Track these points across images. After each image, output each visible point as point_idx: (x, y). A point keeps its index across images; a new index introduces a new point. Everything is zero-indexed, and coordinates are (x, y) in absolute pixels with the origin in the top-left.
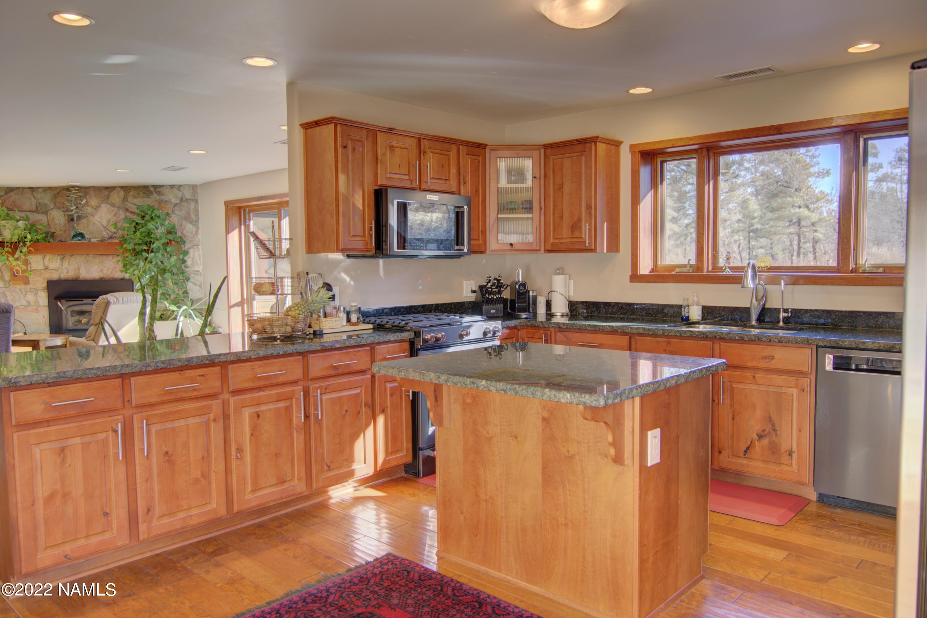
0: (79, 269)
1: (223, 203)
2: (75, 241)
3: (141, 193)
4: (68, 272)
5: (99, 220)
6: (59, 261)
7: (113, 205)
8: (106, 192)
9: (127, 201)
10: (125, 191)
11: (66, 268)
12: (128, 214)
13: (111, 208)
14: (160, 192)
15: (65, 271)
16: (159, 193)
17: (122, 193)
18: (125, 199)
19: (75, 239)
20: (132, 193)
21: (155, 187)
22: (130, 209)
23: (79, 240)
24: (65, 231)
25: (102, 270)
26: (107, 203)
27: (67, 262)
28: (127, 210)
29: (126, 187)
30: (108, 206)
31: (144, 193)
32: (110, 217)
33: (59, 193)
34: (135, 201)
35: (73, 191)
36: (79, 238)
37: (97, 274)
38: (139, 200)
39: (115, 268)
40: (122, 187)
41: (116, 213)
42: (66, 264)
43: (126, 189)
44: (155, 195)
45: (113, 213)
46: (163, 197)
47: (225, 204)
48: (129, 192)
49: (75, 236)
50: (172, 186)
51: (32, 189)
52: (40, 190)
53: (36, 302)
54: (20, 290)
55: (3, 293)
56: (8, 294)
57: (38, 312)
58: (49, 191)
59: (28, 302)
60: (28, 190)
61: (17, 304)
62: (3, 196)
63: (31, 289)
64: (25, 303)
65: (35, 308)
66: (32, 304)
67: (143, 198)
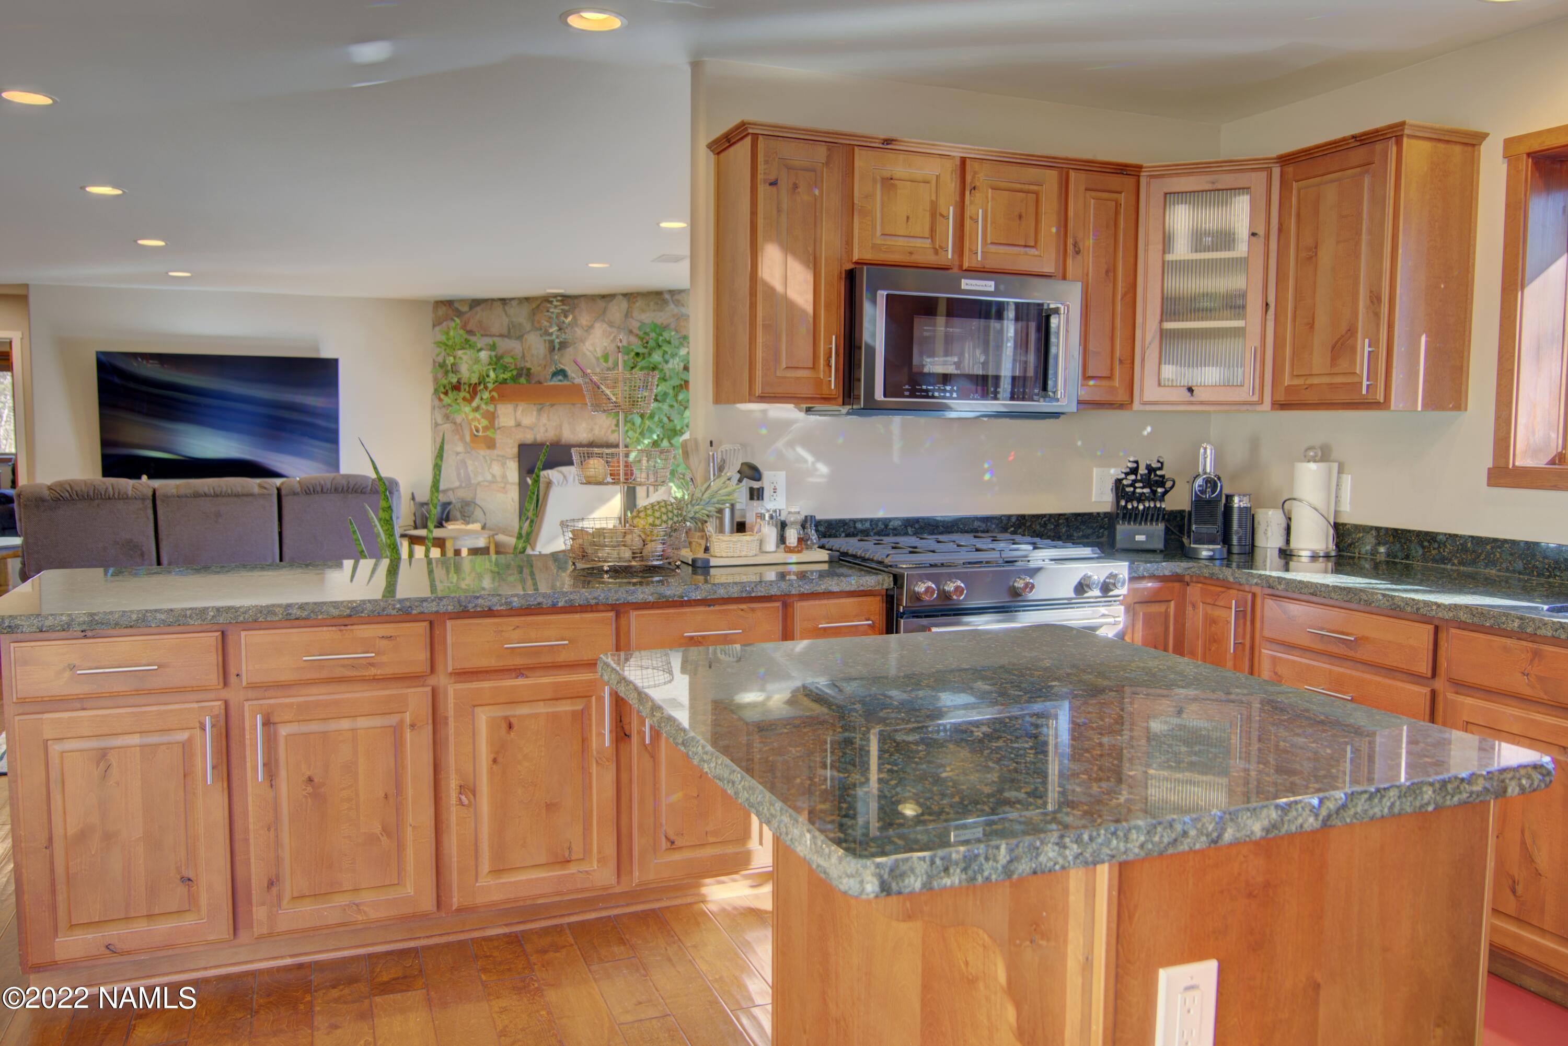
0: (561, 426)
2: (555, 382)
3: (652, 304)
4: (546, 431)
5: (591, 348)
6: (535, 413)
7: (611, 324)
8: (602, 304)
9: (632, 317)
10: (629, 301)
11: (544, 425)
13: (608, 329)
14: (679, 301)
15: (542, 429)
16: (677, 303)
17: (624, 304)
18: (628, 315)
19: (555, 379)
20: (639, 303)
21: (672, 292)
22: (635, 331)
23: (560, 381)
24: (545, 367)
25: (592, 430)
26: (603, 321)
27: (545, 416)
28: (631, 332)
29: (631, 294)
30: (605, 326)
31: (656, 304)
32: (605, 344)
33: (538, 307)
34: (643, 316)
35: (555, 303)
36: (560, 377)
37: (585, 435)
38: (647, 313)
40: (625, 295)
41: (614, 337)
42: (544, 420)
43: (630, 296)
44: (672, 306)
45: (611, 338)
46: (683, 310)
48: (634, 303)
49: (555, 374)
51: (504, 301)
52: (514, 303)
53: (504, 476)
54: (484, 457)
55: (464, 462)
56: (469, 462)
57: (506, 493)
58: (526, 304)
59: (494, 476)
60: (499, 303)
61: (480, 479)
62: (466, 313)
63: (498, 456)
64: (489, 477)
65: (502, 485)
66: (499, 479)
67: (654, 311)
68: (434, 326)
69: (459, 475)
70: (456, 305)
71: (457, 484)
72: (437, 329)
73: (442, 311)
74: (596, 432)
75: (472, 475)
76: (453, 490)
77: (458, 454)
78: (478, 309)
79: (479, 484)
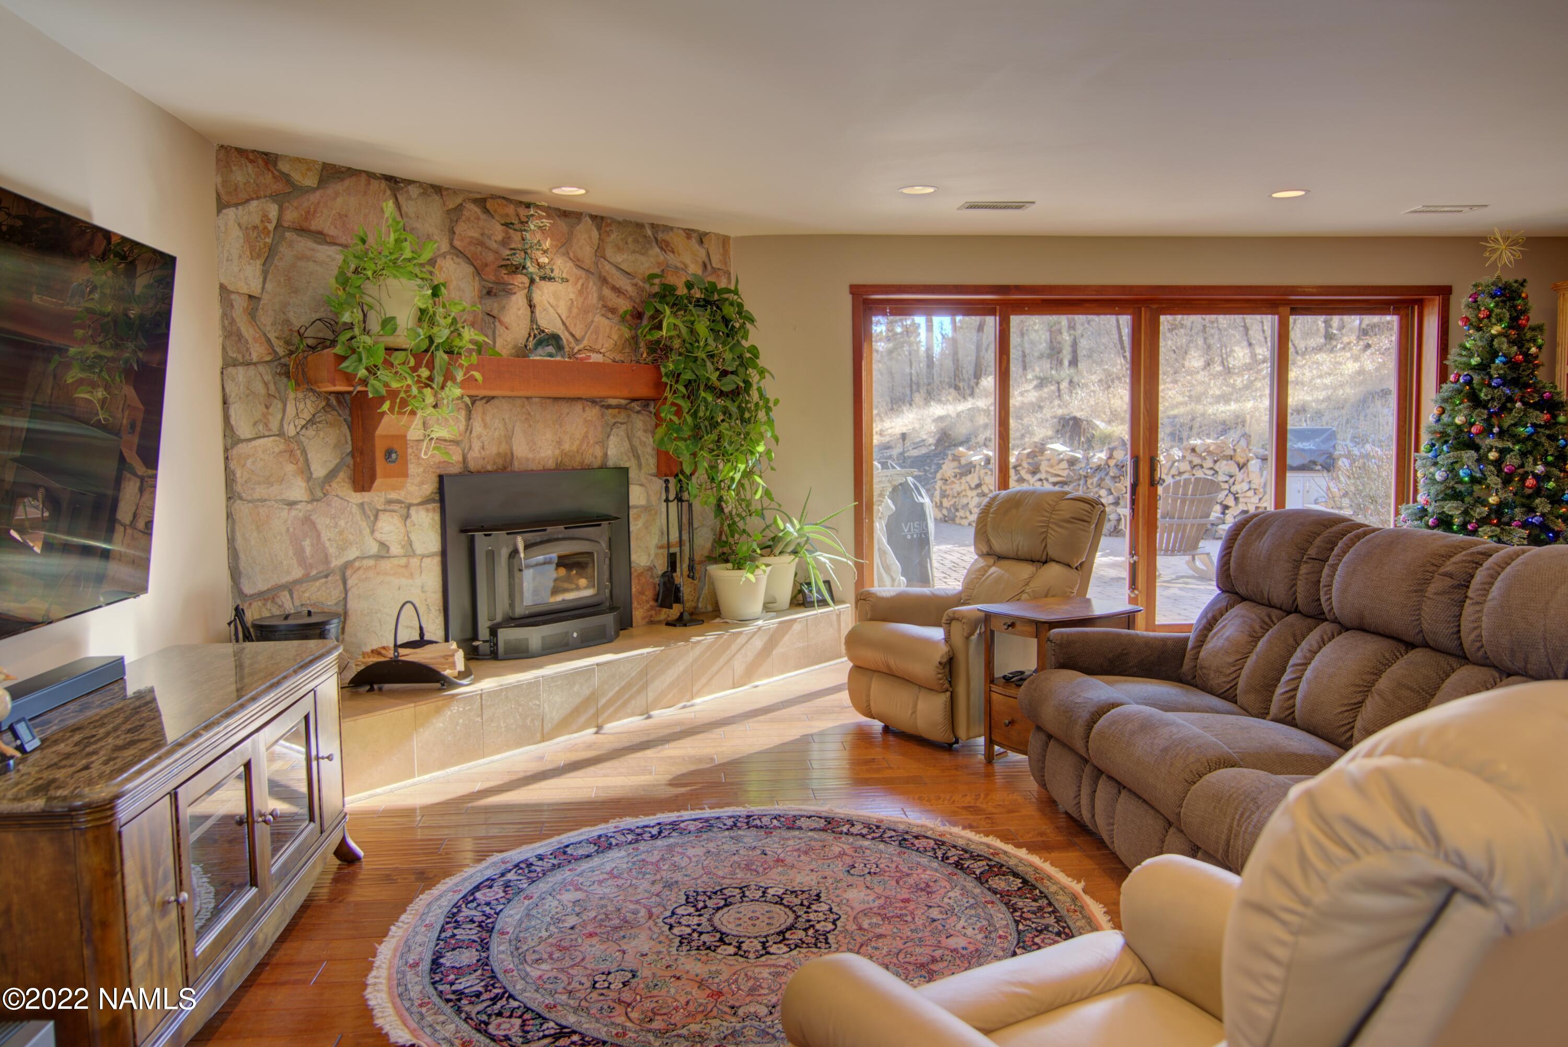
0: (509, 438)
1: (847, 290)
2: (540, 356)
3: (630, 240)
4: (483, 448)
5: (552, 301)
7: (578, 263)
8: (563, 225)
9: (607, 257)
10: (599, 228)
11: (479, 437)
12: (607, 292)
13: (574, 270)
14: (665, 243)
15: (476, 445)
16: (665, 246)
17: (596, 234)
18: (599, 251)
19: (539, 350)
20: (615, 236)
21: (654, 227)
22: (610, 280)
23: (551, 355)
25: (560, 443)
26: (567, 254)
27: (480, 419)
28: (604, 281)
29: (602, 218)
30: (571, 264)
31: (636, 241)
32: (572, 296)
34: (619, 258)
36: (550, 349)
37: (549, 453)
38: (625, 256)
39: (586, 436)
40: (594, 218)
41: (583, 285)
42: (477, 425)
43: (600, 220)
44: (659, 249)
45: (579, 286)
46: (671, 258)
47: (852, 293)
48: (608, 235)
49: (540, 342)
50: (689, 233)
51: (394, 183)
52: (414, 191)
53: (409, 545)
54: (361, 506)
55: (307, 521)
56: (322, 522)
57: (411, 576)
58: (437, 198)
59: (383, 545)
60: (384, 184)
61: (352, 554)
62: (309, 190)
63: (390, 502)
64: (374, 548)
65: (403, 561)
66: (395, 549)
67: (634, 252)
68: (221, 205)
69: (299, 553)
70: (284, 167)
71: (297, 573)
72: (230, 213)
73: (242, 175)
74: (566, 446)
75: (332, 550)
76: (289, 587)
77: (291, 504)
78: (339, 187)
79: (347, 565)
